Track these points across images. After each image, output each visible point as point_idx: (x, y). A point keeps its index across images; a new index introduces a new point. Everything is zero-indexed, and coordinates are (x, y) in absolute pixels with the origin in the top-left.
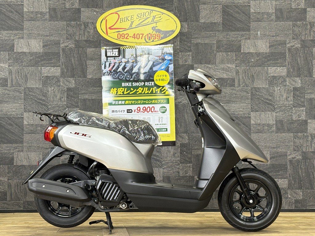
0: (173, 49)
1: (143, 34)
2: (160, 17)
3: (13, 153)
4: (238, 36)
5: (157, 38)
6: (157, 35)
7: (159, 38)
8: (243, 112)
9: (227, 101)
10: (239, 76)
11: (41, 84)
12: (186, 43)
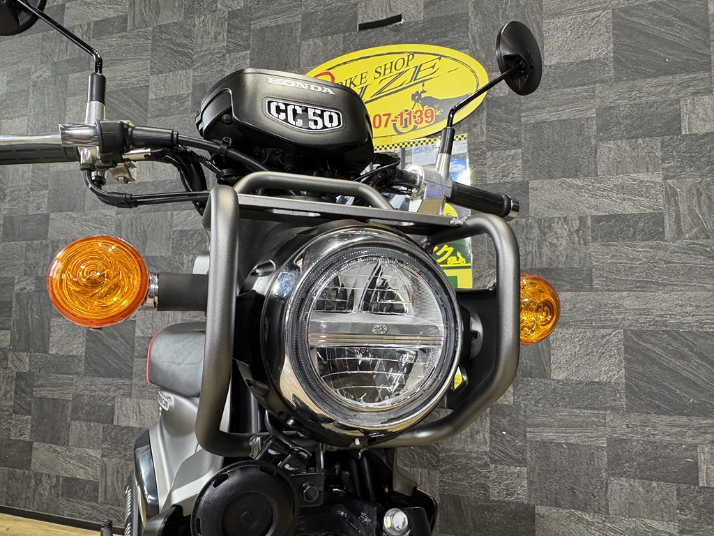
0: (469, 145)
1: (389, 115)
2: (433, 67)
3: (114, 398)
4: (668, 88)
5: (425, 119)
6: (424, 112)
7: (430, 119)
8: (696, 318)
9: (638, 284)
10: (676, 204)
11: (170, 249)
12: (504, 125)
